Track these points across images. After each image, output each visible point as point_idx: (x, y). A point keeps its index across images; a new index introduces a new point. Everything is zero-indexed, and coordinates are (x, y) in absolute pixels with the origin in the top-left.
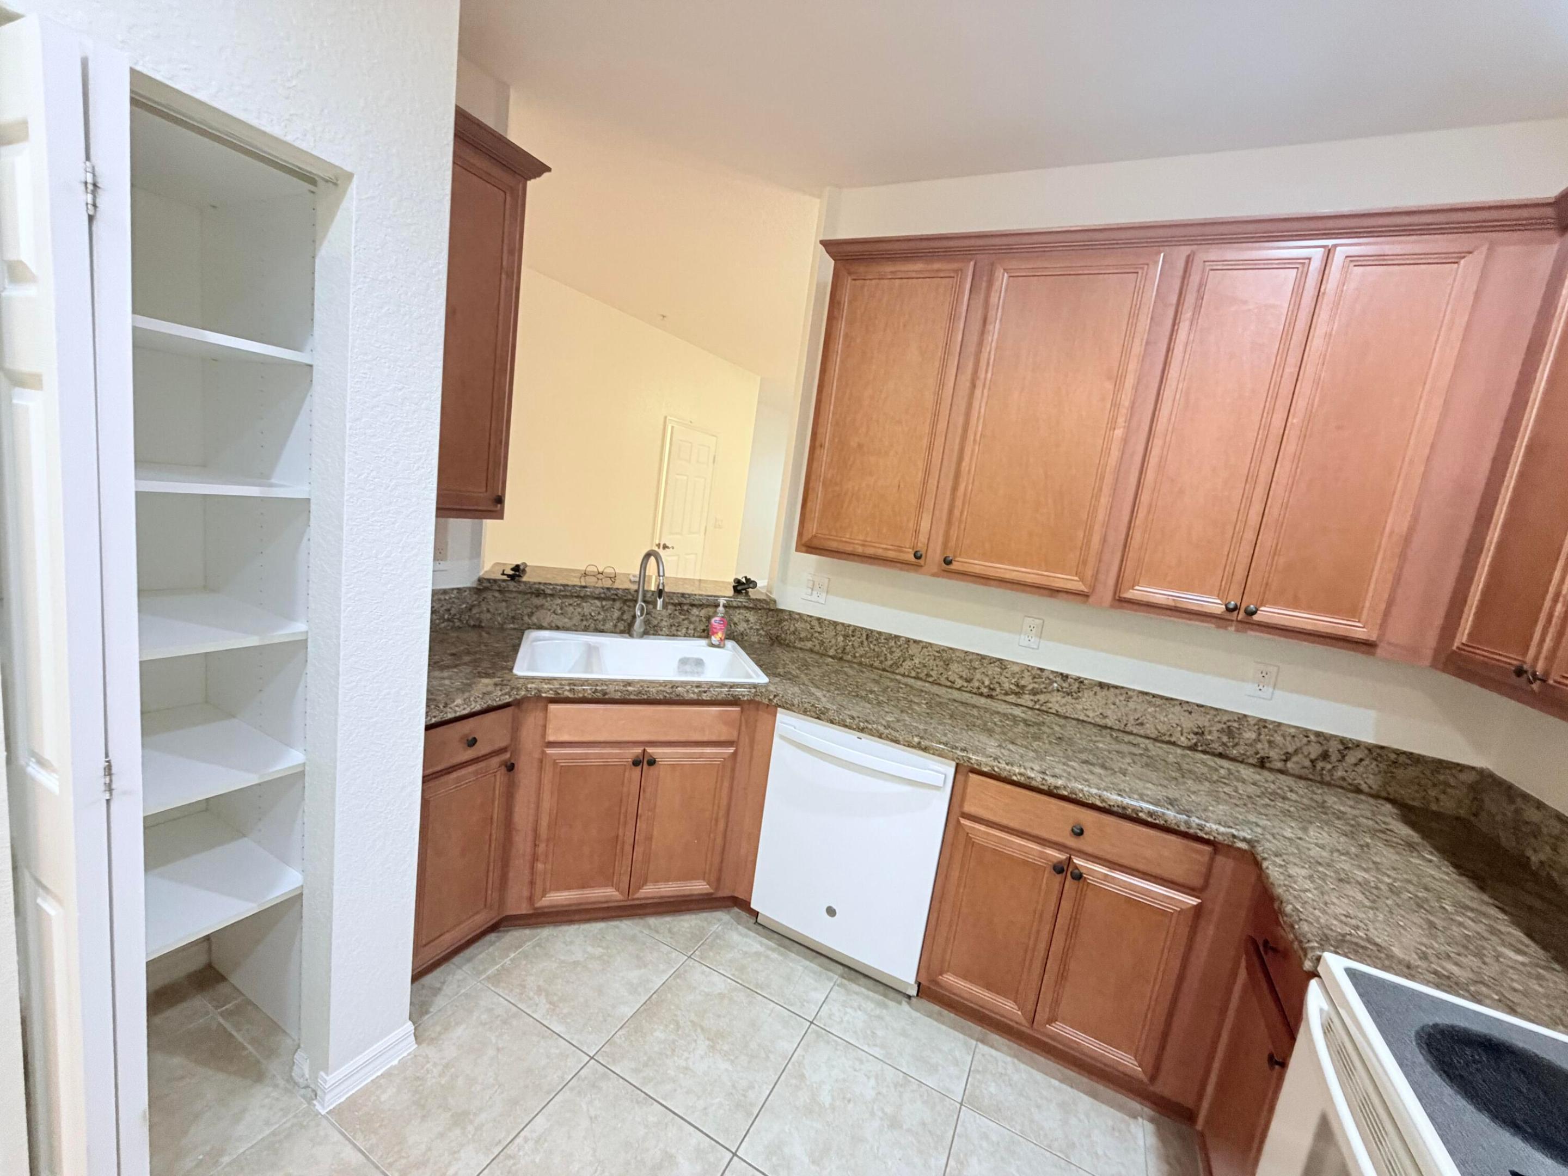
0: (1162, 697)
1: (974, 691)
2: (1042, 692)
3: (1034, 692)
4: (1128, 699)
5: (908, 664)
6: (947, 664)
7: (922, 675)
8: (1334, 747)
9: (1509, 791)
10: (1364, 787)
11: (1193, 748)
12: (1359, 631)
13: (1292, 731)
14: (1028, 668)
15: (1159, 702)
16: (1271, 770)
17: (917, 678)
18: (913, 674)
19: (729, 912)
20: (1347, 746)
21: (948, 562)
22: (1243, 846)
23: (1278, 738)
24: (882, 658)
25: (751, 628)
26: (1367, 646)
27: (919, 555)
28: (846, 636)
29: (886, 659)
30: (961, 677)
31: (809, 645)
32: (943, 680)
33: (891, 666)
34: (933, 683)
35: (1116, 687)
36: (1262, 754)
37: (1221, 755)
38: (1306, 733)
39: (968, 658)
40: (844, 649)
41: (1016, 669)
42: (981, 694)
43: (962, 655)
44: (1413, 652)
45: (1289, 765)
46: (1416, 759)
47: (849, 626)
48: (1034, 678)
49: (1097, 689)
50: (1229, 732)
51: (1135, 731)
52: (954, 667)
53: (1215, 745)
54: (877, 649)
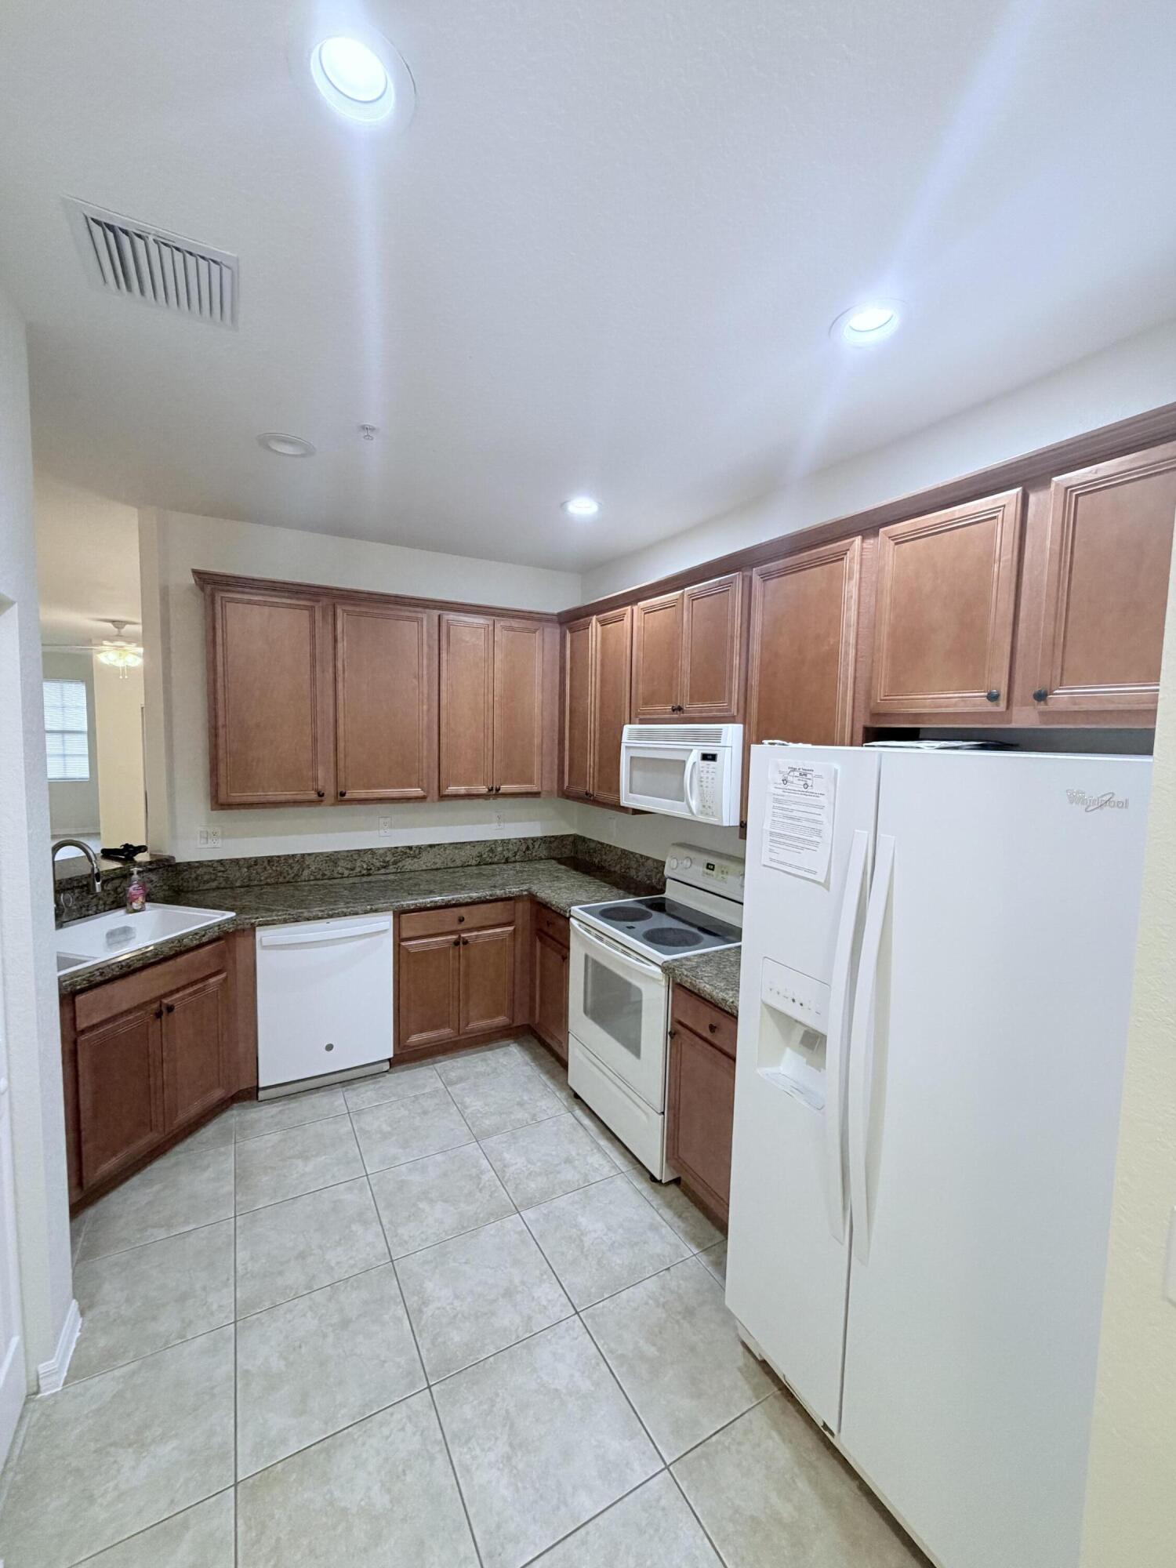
0: (460, 843)
1: (359, 874)
2: (400, 861)
3: (395, 863)
4: (445, 849)
5: (306, 872)
6: (336, 863)
7: (319, 876)
8: (530, 842)
9: (584, 840)
10: (543, 857)
11: (478, 865)
12: (535, 788)
13: (515, 841)
14: (389, 849)
15: (459, 846)
16: (511, 862)
17: (316, 879)
18: (312, 878)
19: (232, 1109)
20: (534, 840)
21: (343, 794)
22: (525, 893)
23: (510, 846)
24: (286, 874)
25: (156, 886)
26: (536, 794)
27: (321, 794)
28: (248, 868)
29: (288, 874)
30: (347, 869)
31: (214, 884)
32: (336, 875)
33: (293, 878)
34: (329, 879)
35: (438, 845)
36: (506, 856)
37: (490, 864)
38: (519, 840)
39: (349, 854)
40: (250, 877)
41: (381, 852)
42: (363, 875)
43: (345, 854)
44: (550, 793)
45: (517, 857)
46: (556, 838)
47: (251, 858)
48: (394, 854)
49: (429, 849)
50: (491, 851)
51: (452, 866)
52: (341, 863)
53: (487, 859)
54: (278, 869)
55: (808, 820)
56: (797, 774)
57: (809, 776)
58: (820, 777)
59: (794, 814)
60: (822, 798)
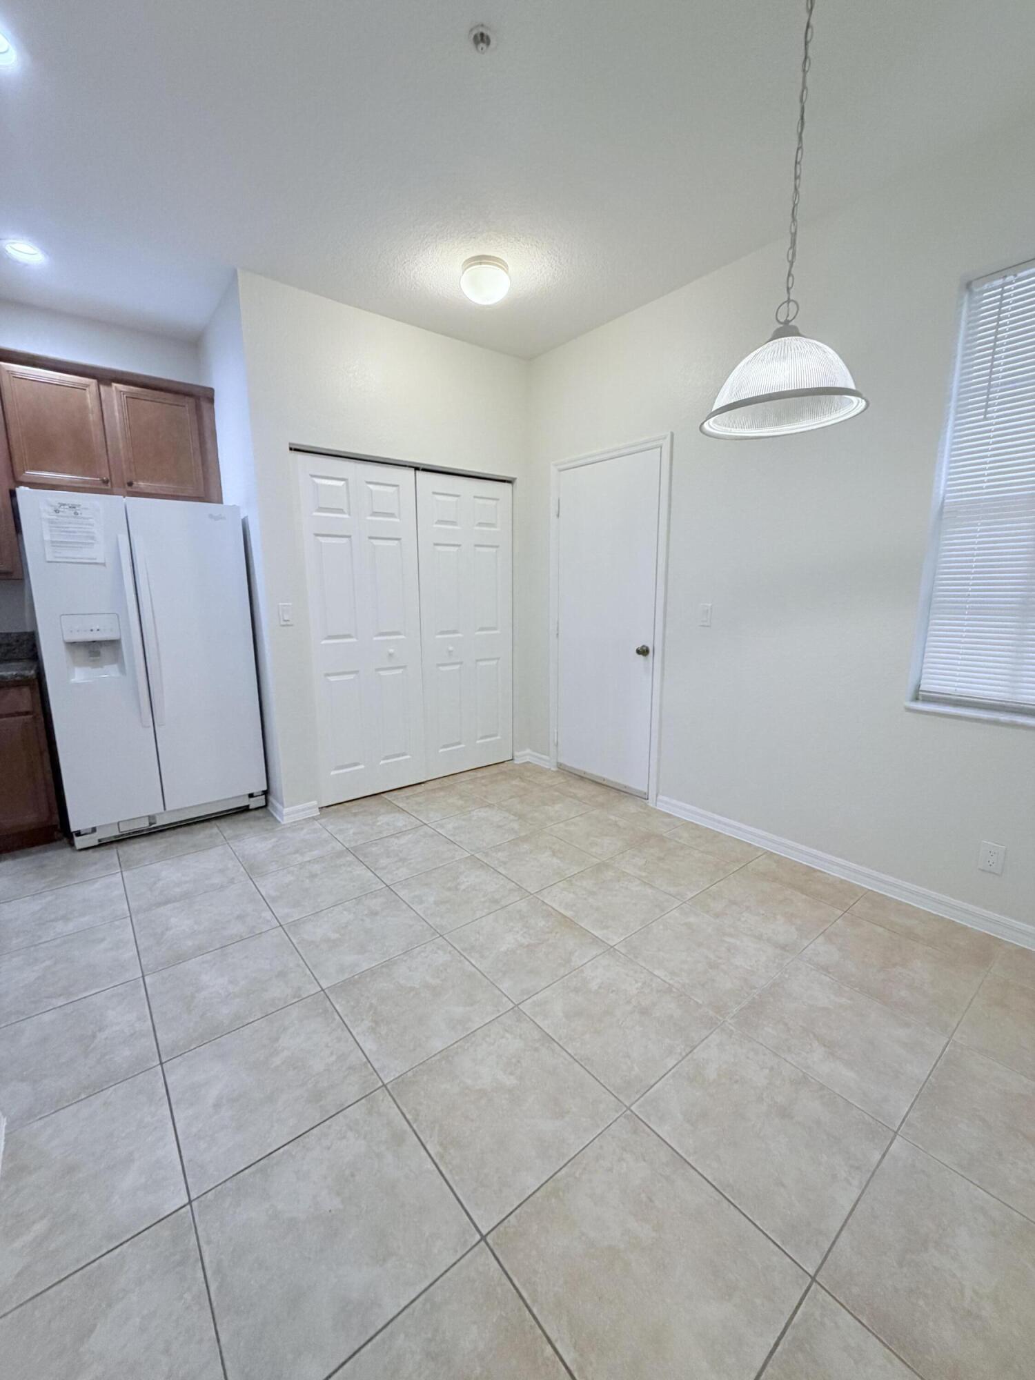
55: (80, 532)
56: (67, 507)
57: (77, 508)
58: (86, 509)
59: (70, 529)
60: (91, 520)
